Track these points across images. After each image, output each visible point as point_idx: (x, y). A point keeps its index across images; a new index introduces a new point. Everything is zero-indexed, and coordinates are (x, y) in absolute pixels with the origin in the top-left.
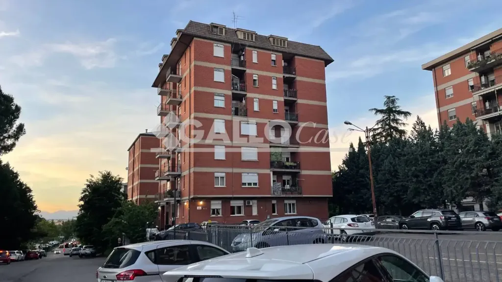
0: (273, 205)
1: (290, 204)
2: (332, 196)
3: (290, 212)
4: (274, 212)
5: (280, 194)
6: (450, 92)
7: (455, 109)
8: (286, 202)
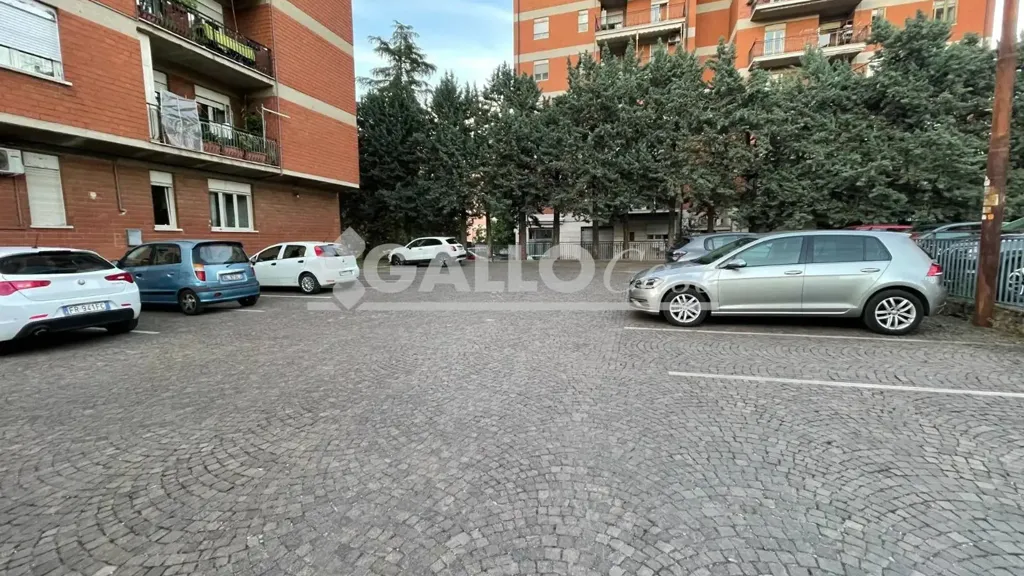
0: (158, 193)
1: (229, 198)
2: (357, 186)
3: (231, 223)
4: (164, 220)
5: (196, 144)
6: (542, 29)
7: (547, 61)
8: (215, 185)
